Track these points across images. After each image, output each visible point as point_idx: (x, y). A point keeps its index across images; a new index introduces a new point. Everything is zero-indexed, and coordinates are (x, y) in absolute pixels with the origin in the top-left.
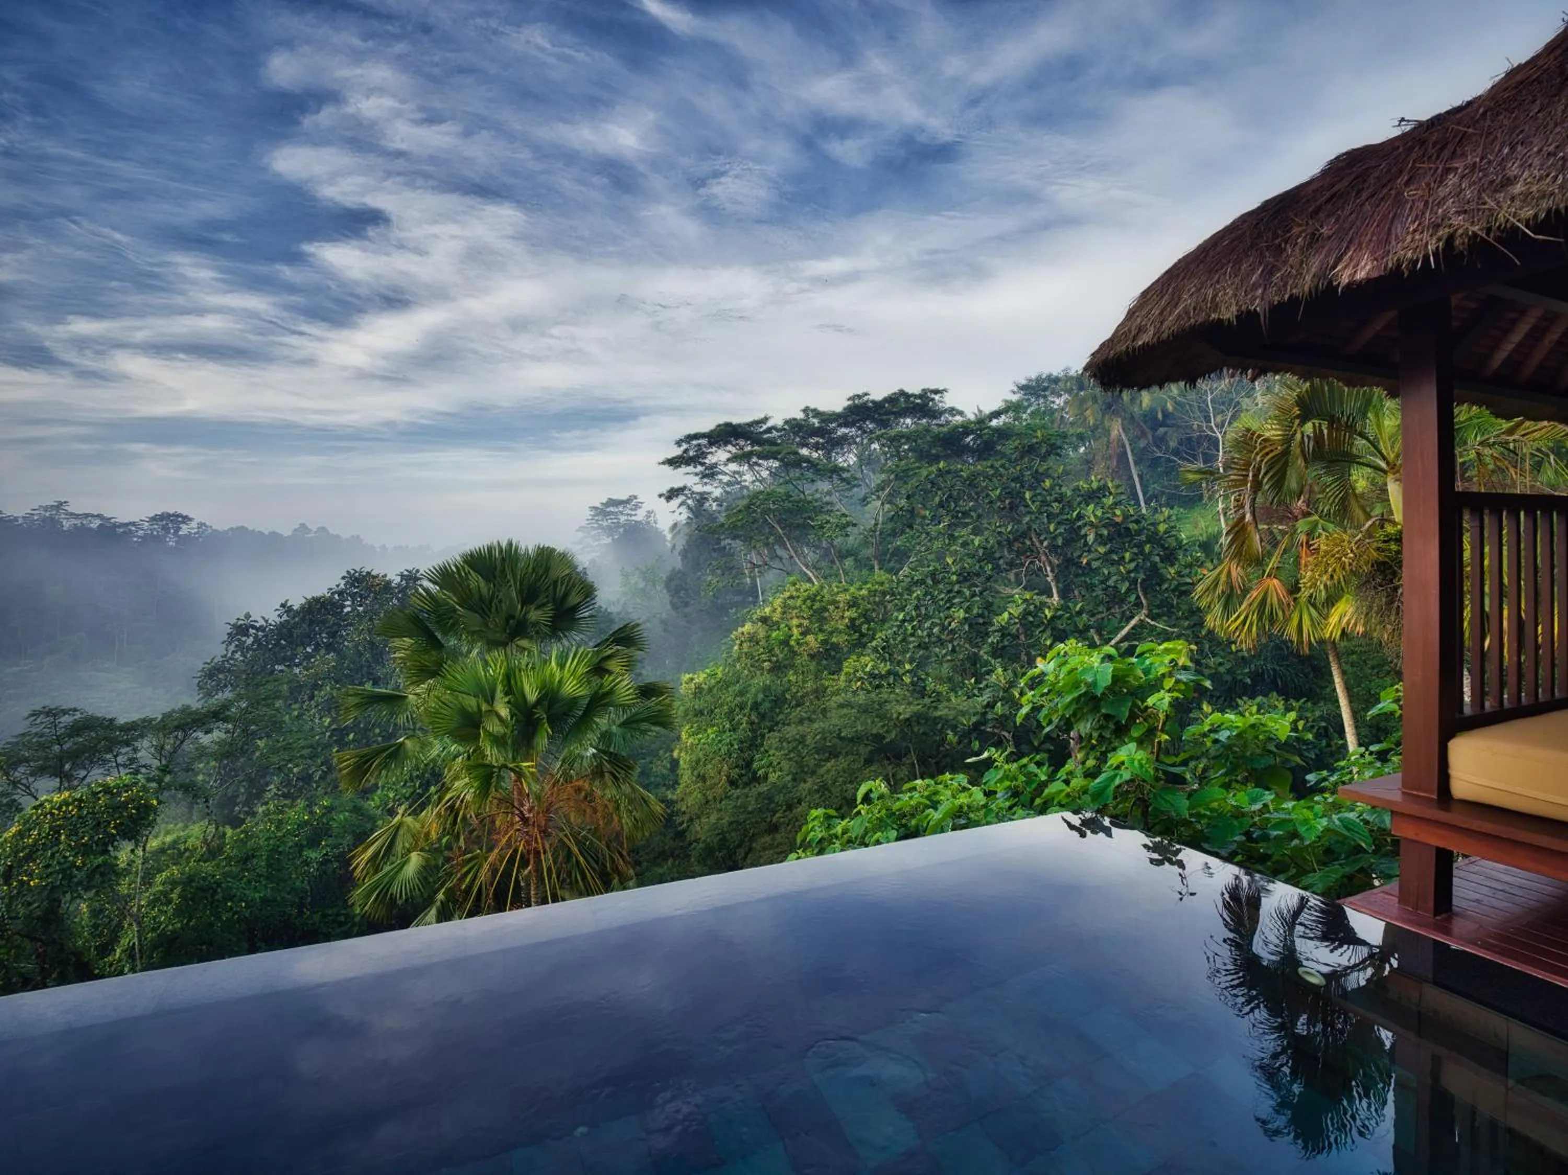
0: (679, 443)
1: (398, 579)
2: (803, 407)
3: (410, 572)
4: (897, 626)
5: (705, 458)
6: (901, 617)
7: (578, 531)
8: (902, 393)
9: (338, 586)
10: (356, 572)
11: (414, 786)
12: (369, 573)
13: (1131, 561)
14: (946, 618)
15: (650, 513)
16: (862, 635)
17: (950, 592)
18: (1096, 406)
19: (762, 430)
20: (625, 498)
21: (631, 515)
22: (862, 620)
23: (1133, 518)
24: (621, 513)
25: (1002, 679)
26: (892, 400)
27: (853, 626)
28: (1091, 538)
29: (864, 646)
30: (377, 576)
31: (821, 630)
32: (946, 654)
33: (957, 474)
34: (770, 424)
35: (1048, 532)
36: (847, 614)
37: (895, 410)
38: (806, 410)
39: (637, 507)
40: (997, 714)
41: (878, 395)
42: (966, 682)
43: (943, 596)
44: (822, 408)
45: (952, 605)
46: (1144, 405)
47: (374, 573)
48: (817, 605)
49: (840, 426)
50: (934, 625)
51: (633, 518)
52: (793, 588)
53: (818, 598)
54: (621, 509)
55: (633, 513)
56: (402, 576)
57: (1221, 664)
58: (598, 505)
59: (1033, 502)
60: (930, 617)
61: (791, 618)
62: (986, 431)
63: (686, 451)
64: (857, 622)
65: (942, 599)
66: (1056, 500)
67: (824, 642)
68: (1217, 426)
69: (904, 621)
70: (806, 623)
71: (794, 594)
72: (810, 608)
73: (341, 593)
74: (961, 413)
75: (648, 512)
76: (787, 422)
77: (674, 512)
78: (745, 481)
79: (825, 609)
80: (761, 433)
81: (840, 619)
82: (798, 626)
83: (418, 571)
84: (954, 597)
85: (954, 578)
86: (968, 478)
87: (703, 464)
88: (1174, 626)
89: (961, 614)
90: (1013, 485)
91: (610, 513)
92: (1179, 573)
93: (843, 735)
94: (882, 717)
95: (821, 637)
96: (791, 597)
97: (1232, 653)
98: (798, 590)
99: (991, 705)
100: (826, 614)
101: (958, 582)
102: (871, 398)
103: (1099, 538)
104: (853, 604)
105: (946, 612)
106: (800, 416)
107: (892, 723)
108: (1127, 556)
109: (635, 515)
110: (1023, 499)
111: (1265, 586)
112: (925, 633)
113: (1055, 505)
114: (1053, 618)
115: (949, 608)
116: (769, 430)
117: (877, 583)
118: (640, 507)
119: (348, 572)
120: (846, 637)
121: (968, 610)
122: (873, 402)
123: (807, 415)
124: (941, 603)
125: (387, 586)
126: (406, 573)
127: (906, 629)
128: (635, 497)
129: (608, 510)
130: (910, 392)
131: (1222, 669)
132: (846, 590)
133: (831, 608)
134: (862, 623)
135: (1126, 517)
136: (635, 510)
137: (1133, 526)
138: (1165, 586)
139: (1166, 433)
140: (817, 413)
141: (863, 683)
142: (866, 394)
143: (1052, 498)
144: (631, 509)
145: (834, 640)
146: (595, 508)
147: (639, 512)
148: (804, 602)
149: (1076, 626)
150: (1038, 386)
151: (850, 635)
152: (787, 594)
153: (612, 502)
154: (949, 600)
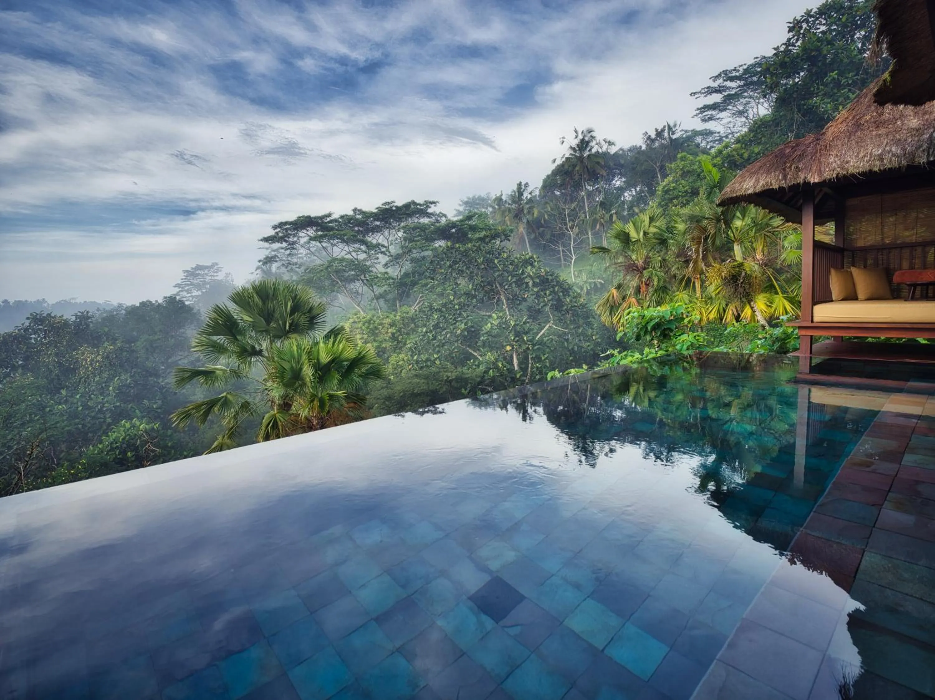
0: (275, 227)
1: (74, 318)
2: (353, 208)
3: (83, 313)
4: (422, 335)
5: (289, 238)
6: (424, 330)
7: (175, 287)
8: (413, 203)
9: (23, 324)
10: (37, 314)
11: (115, 453)
12: (49, 315)
13: (549, 295)
14: (454, 329)
15: (228, 275)
16: (399, 342)
17: (454, 314)
18: (510, 215)
19: (326, 221)
20: (209, 264)
21: (214, 276)
22: (399, 333)
23: (549, 274)
24: (207, 275)
25: (492, 358)
26: (407, 206)
27: (394, 337)
28: (531, 284)
29: (400, 348)
30: (55, 317)
31: (375, 341)
32: (454, 349)
33: (457, 250)
34: (333, 217)
35: (507, 281)
36: (390, 330)
37: (407, 212)
38: (355, 210)
39: (218, 270)
40: (490, 376)
41: (400, 203)
42: (468, 362)
43: (451, 317)
44: (364, 209)
45: (457, 321)
46: (535, 216)
47: (53, 315)
48: (371, 326)
49: (375, 220)
50: (447, 333)
51: (216, 278)
52: (355, 317)
53: (372, 322)
54: (206, 272)
55: (216, 274)
56: (76, 316)
57: (589, 346)
58: (190, 269)
59: (500, 265)
60: (445, 329)
61: (356, 334)
62: (466, 226)
63: (277, 233)
64: (396, 335)
65: (451, 319)
66: (511, 264)
67: (378, 347)
68: (570, 228)
69: (427, 332)
70: (366, 336)
71: (357, 320)
72: (368, 328)
73: (26, 330)
74: (445, 216)
75: (227, 274)
76: (342, 217)
77: (252, 273)
78: (301, 254)
79: (376, 328)
80: (326, 223)
81: (386, 333)
82: (361, 339)
83: (88, 312)
84: (458, 318)
85: (457, 307)
86: (464, 251)
87: (286, 241)
88: (566, 329)
89: (463, 326)
90: (488, 256)
91: (199, 274)
92: (571, 301)
93: (415, 391)
94: (437, 380)
95: (375, 344)
96: (354, 322)
97: (593, 340)
98: (358, 318)
99: (486, 372)
100: (377, 331)
101: (459, 309)
102: (395, 204)
103: (535, 285)
104: (392, 325)
105: (453, 326)
106: (351, 213)
107: (443, 383)
108: (548, 292)
109: (217, 276)
110: (494, 263)
111: (629, 301)
112: (442, 338)
113: (510, 266)
114: (515, 325)
115: (455, 323)
116: (331, 222)
117: (404, 313)
118: (221, 271)
119: (31, 314)
120: (390, 344)
121: (466, 324)
122: (396, 207)
123: (355, 213)
124: (450, 321)
125: (66, 324)
126: (79, 314)
127: (429, 337)
128: (217, 264)
129: (197, 272)
130: (418, 202)
131: (589, 348)
132: (388, 317)
133: (380, 327)
134: (399, 336)
135: (547, 273)
136: (217, 272)
137: (550, 278)
138: (565, 308)
139: (544, 231)
140: (361, 212)
141: (413, 366)
142: (393, 202)
143: (509, 263)
144: (214, 272)
145: (384, 345)
146: (187, 271)
147: (219, 273)
148: (364, 325)
149: (524, 329)
150: (474, 202)
151: (393, 342)
152: (351, 320)
153: (199, 267)
154: (455, 319)
